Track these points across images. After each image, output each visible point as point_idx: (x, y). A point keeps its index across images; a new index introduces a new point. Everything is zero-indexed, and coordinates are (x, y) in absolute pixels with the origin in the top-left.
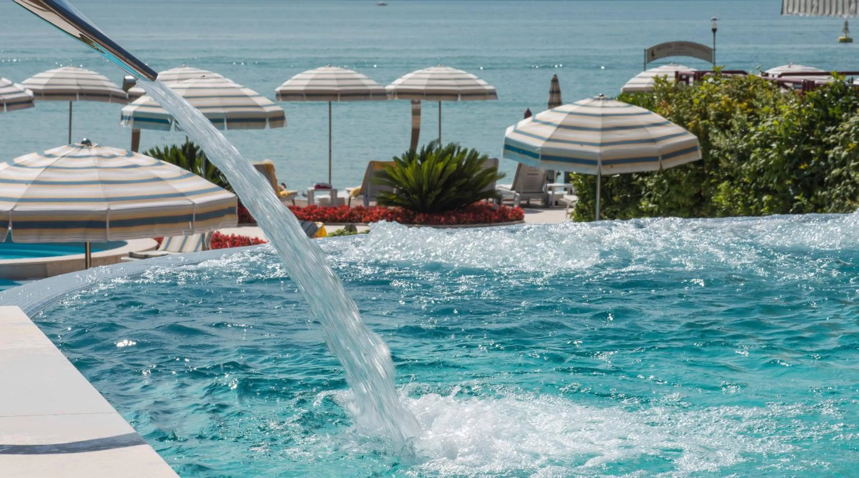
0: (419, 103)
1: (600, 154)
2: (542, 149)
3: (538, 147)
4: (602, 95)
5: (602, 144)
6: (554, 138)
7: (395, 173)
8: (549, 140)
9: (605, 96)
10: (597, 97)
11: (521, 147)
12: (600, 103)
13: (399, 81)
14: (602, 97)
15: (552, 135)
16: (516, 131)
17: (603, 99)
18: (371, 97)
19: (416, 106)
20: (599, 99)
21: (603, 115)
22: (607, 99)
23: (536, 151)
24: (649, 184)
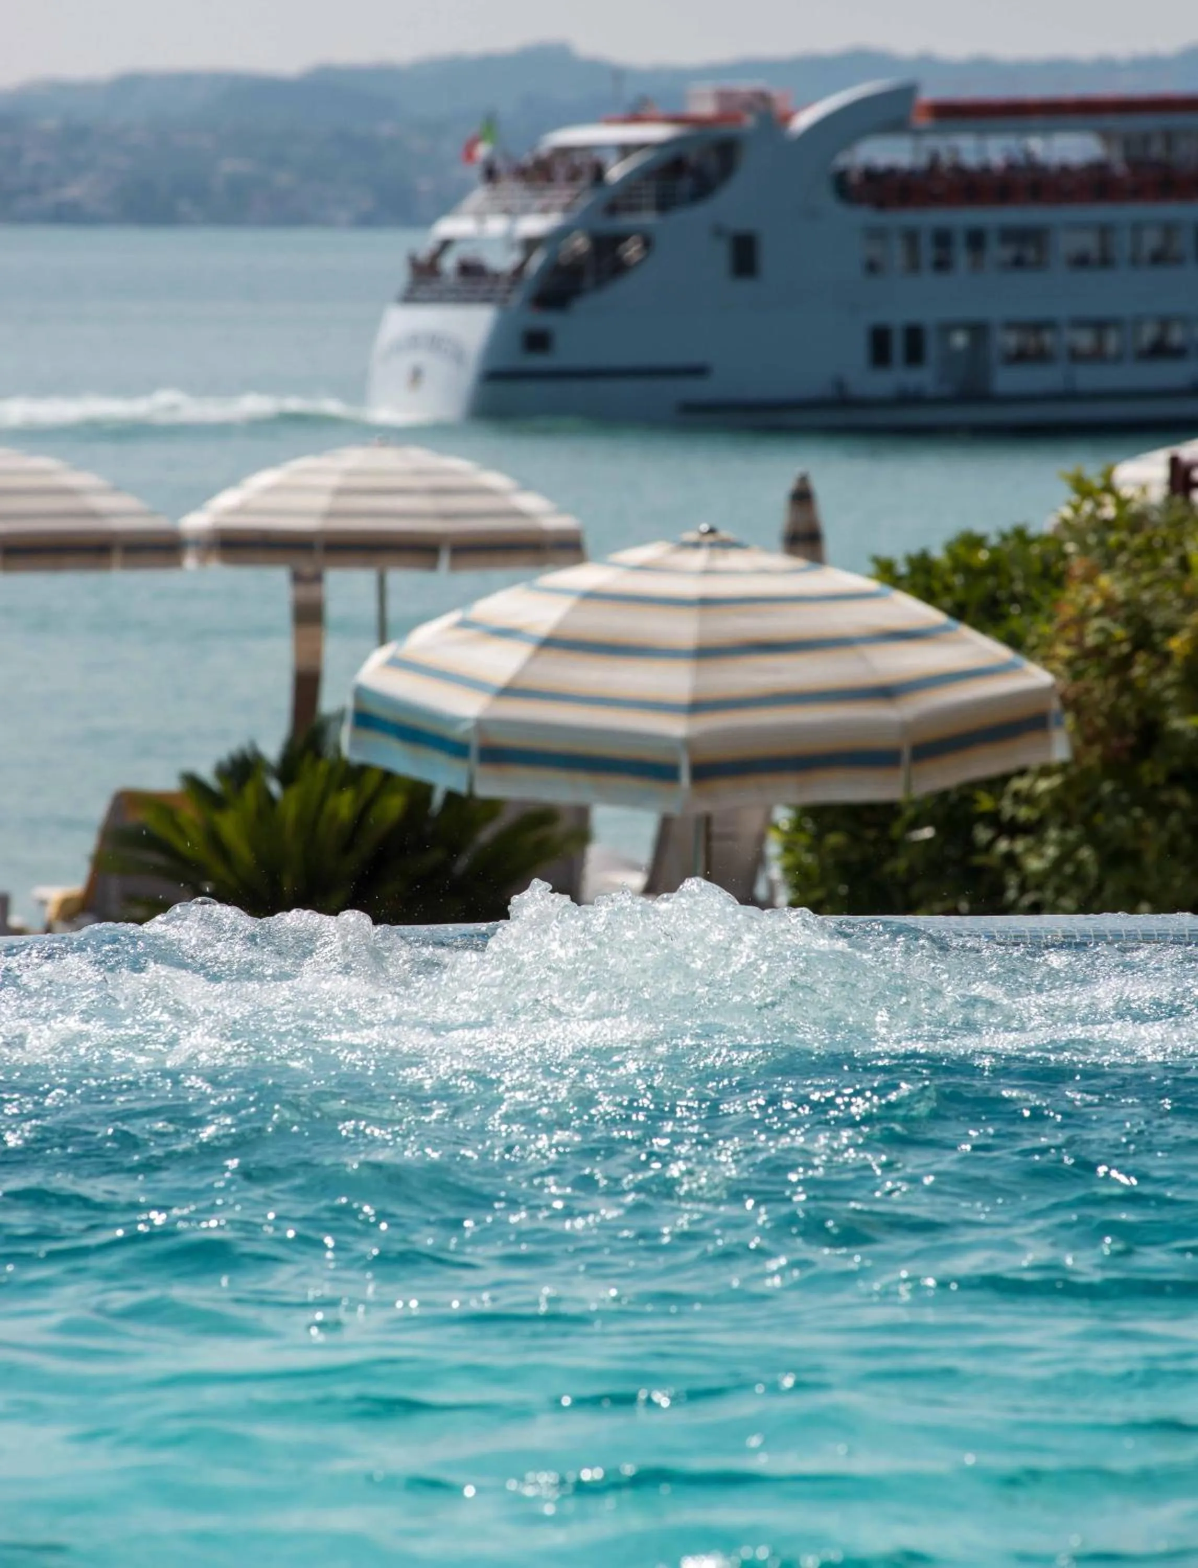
0: (317, 578)
1: (688, 743)
2: (481, 724)
3: (463, 720)
4: (712, 531)
5: (696, 707)
6: (525, 683)
7: (180, 830)
8: (508, 691)
9: (724, 534)
10: (692, 536)
11: (410, 720)
12: (698, 559)
13: (228, 500)
14: (710, 538)
15: (520, 673)
16: (396, 663)
17: (712, 545)
18: (117, 557)
19: (307, 592)
20: (696, 545)
21: (705, 602)
22: (727, 545)
23: (457, 733)
24: (1034, 864)
